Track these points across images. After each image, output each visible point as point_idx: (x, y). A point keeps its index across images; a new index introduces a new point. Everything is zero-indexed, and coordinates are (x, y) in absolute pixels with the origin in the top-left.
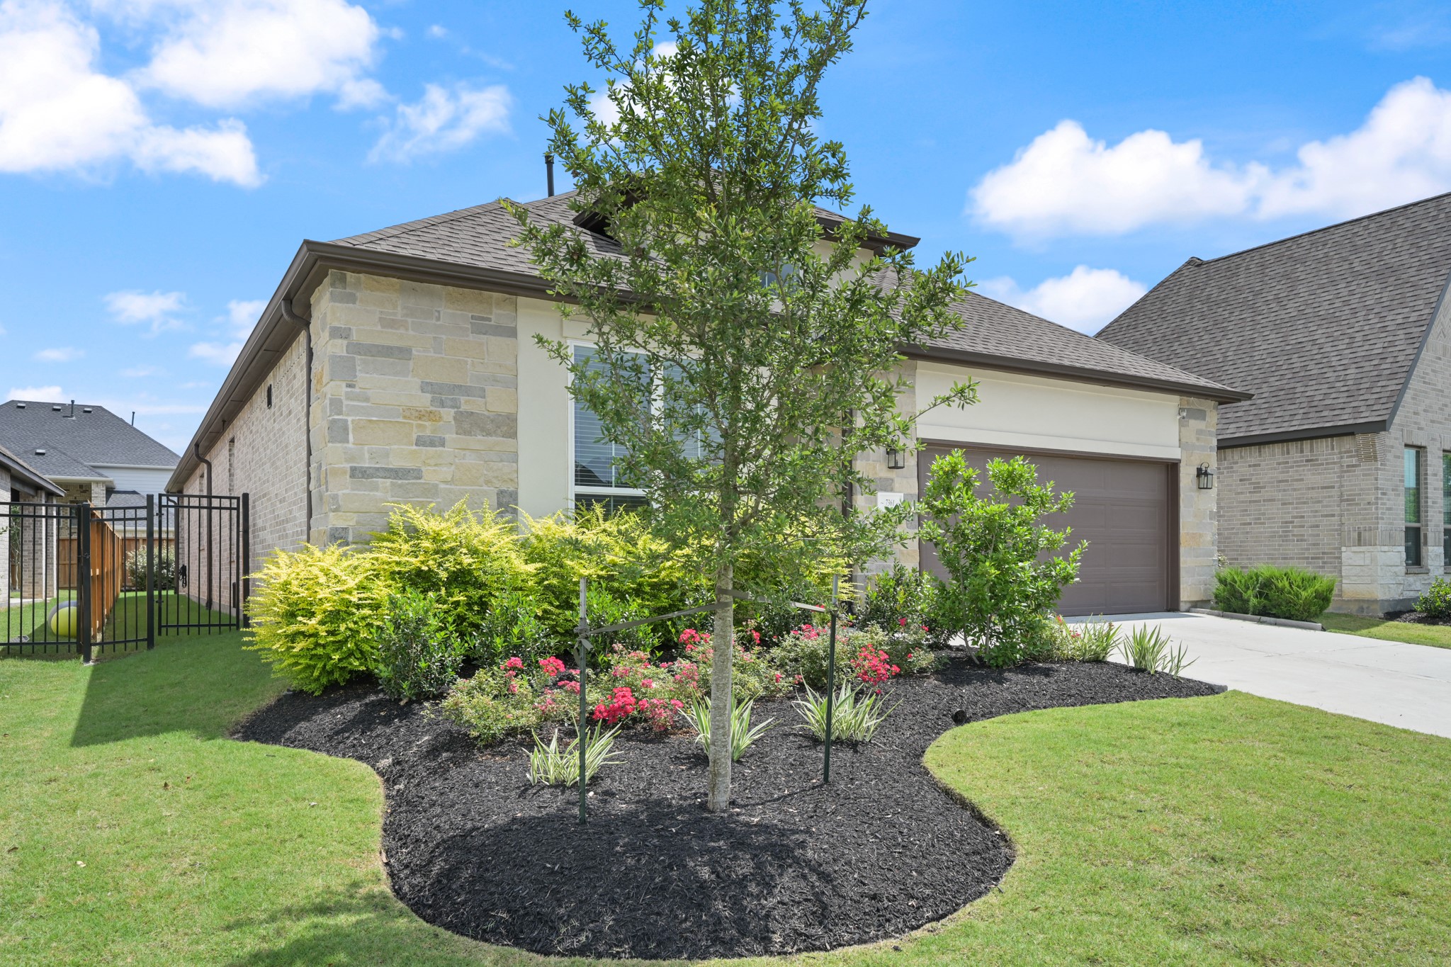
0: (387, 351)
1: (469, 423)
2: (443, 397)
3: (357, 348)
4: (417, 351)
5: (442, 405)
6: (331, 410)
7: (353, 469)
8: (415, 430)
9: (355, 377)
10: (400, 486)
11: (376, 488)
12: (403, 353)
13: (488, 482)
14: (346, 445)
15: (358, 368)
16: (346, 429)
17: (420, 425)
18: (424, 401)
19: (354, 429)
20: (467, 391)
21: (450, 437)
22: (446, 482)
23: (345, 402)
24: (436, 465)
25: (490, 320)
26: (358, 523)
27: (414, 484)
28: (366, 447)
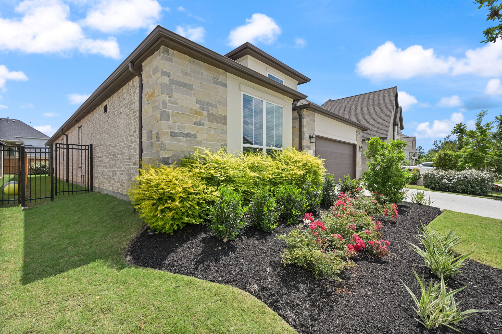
0: (184, 85)
1: (212, 118)
2: (204, 107)
3: (172, 82)
4: (195, 87)
5: (203, 110)
6: (163, 107)
7: (171, 132)
8: (194, 118)
9: (172, 93)
10: (189, 141)
11: (180, 141)
12: (189, 87)
13: (218, 141)
14: (168, 122)
15: (173, 90)
16: (169, 115)
17: (196, 117)
18: (197, 107)
19: (172, 116)
20: (212, 105)
21: (206, 122)
22: (204, 140)
23: (168, 104)
24: (201, 133)
25: (219, 79)
26: (173, 155)
27: (194, 140)
28: (176, 124)
